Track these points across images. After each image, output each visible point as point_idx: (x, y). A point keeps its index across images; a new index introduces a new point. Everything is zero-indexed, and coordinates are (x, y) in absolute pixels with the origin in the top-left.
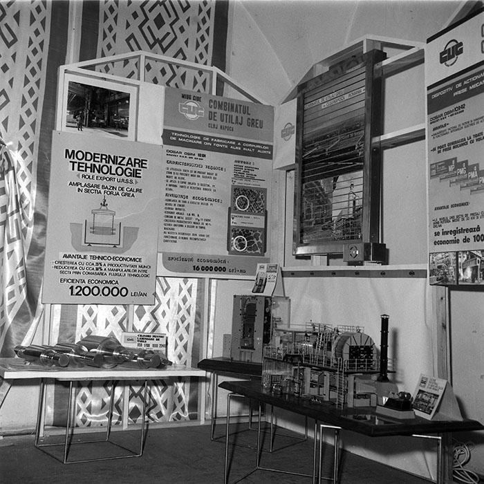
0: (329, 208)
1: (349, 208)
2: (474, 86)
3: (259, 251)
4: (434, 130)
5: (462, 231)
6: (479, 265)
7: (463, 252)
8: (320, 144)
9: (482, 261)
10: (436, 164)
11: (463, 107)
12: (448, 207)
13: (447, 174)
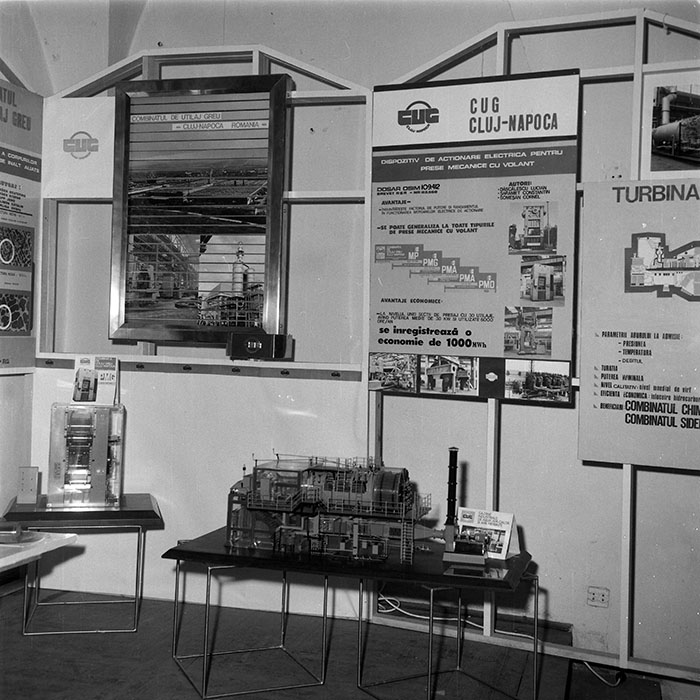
0: (193, 278)
1: (234, 283)
2: (455, 167)
3: (24, 328)
4: (383, 203)
5: (428, 331)
6: (455, 373)
7: (429, 356)
8: (169, 182)
9: (459, 368)
10: (386, 246)
11: (436, 187)
12: (405, 301)
13: (406, 262)
